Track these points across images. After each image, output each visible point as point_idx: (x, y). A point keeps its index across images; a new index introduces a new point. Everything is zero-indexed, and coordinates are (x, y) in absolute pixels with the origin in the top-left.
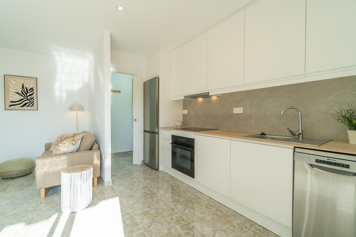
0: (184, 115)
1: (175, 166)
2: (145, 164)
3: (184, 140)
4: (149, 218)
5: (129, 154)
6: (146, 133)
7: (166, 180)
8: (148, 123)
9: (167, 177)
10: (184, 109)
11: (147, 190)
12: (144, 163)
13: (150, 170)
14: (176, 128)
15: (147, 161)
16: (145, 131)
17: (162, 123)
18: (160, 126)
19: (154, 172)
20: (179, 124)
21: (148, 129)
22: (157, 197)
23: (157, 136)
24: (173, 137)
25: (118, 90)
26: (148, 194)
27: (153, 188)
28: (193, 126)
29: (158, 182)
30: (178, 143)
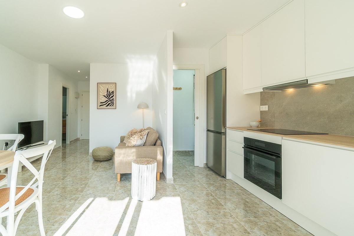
0: (262, 113)
1: (248, 176)
2: (209, 167)
3: (264, 145)
4: (215, 231)
5: (190, 154)
6: (209, 133)
7: (236, 191)
8: (212, 121)
9: (238, 188)
10: (262, 104)
11: (211, 198)
12: (207, 166)
13: (214, 176)
14: (250, 129)
15: (211, 164)
16: (208, 130)
17: (229, 122)
18: (227, 125)
19: (219, 178)
20: (255, 124)
21: (212, 129)
22: (224, 210)
23: (223, 137)
24: (246, 140)
25: (179, 87)
26: (213, 203)
27: (219, 198)
28: (277, 126)
29: (225, 192)
30: (253, 148)
